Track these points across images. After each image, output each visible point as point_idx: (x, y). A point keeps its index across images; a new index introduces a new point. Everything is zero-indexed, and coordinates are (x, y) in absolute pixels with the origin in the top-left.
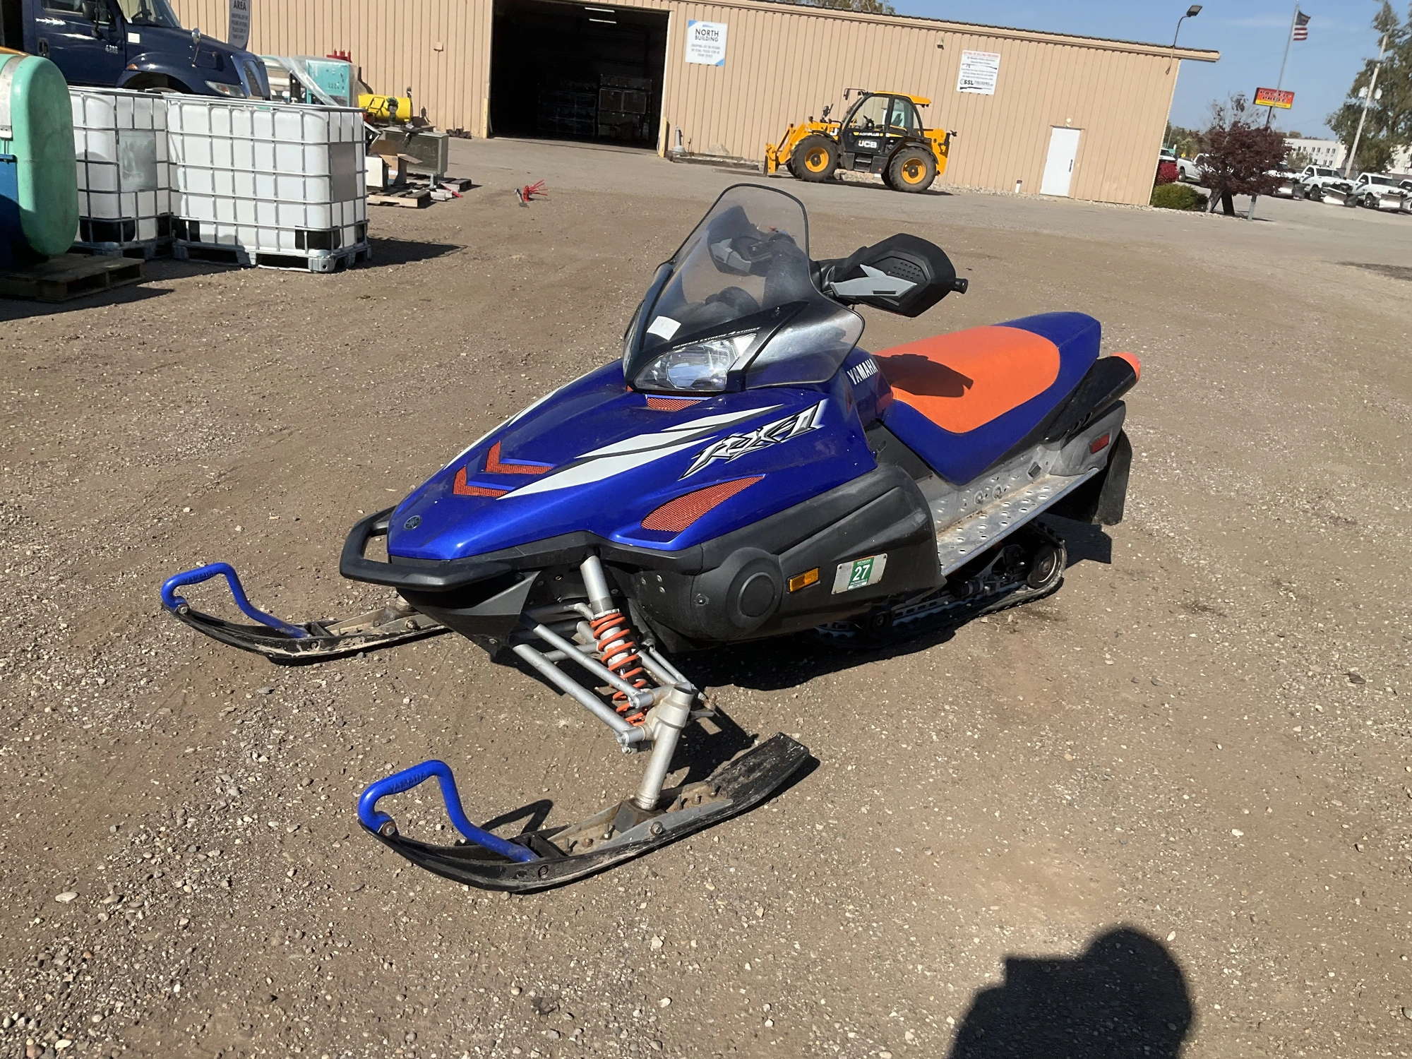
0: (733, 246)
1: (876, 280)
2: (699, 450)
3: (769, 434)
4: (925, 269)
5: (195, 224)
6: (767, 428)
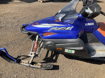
2: (51, 28)
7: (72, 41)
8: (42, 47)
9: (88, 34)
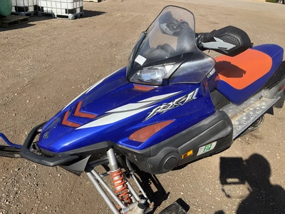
0: (168, 26)
1: (219, 43)
2: (151, 110)
3: (177, 103)
4: (239, 40)
5: (42, 8)
6: (176, 101)
7: (210, 123)
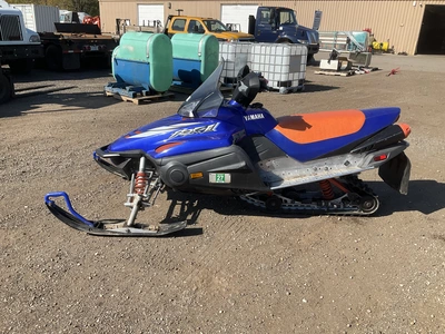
2: (173, 132)
6: (196, 128)
8: (155, 189)
9: (256, 140)
